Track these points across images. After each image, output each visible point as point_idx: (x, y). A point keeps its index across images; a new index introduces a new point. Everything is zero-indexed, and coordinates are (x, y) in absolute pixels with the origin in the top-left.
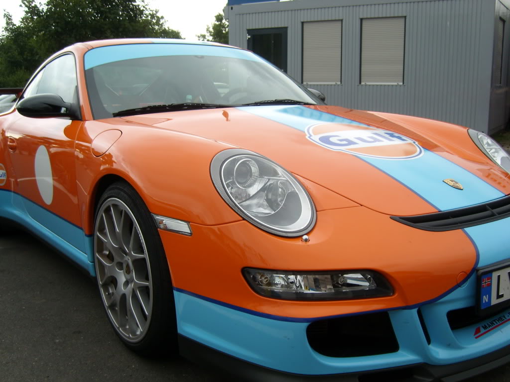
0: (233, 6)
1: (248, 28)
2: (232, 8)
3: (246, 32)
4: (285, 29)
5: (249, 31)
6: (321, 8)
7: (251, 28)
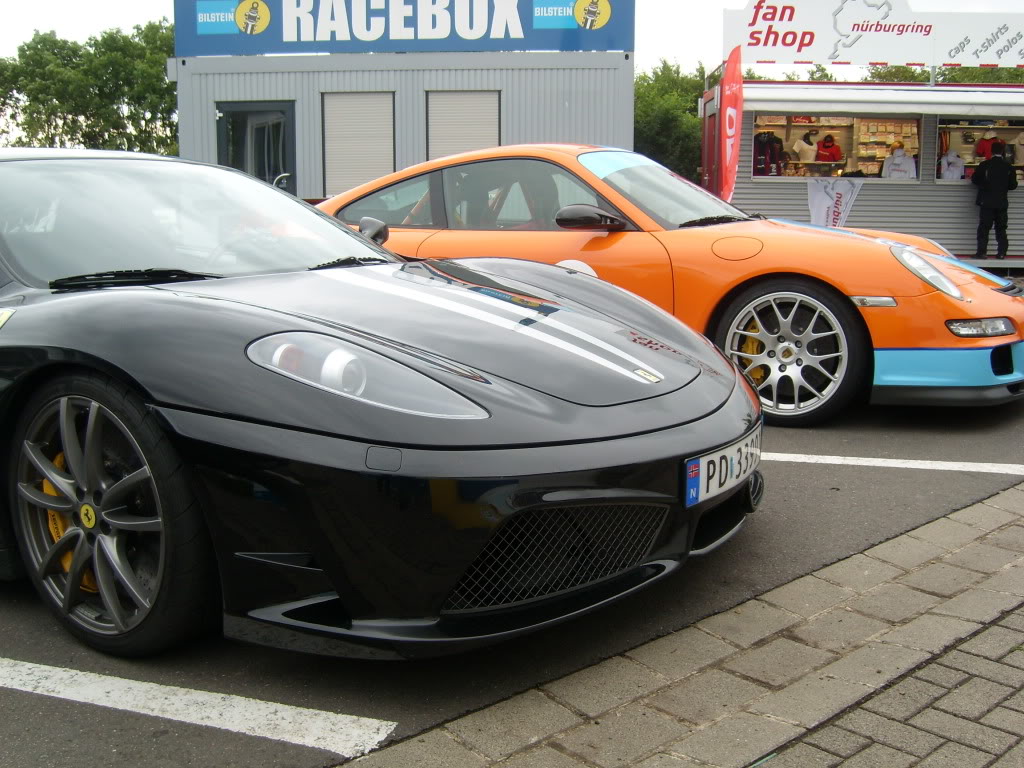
0: (187, 59)
1: (218, 99)
2: (184, 63)
3: (214, 106)
4: (290, 105)
5: (220, 105)
6: (363, 71)
7: (223, 99)
